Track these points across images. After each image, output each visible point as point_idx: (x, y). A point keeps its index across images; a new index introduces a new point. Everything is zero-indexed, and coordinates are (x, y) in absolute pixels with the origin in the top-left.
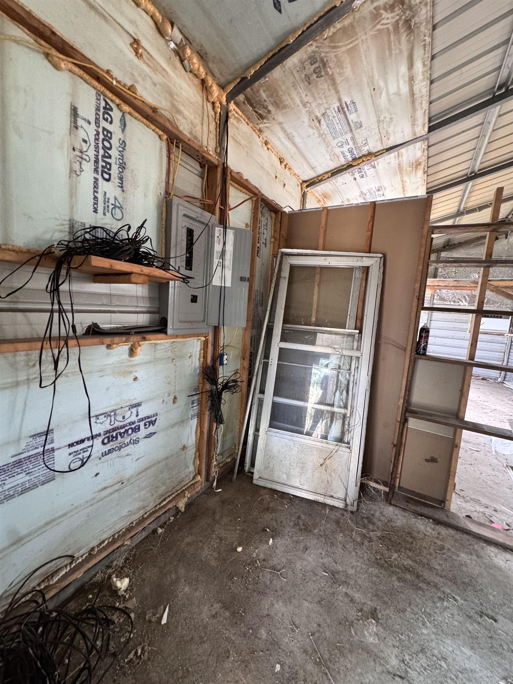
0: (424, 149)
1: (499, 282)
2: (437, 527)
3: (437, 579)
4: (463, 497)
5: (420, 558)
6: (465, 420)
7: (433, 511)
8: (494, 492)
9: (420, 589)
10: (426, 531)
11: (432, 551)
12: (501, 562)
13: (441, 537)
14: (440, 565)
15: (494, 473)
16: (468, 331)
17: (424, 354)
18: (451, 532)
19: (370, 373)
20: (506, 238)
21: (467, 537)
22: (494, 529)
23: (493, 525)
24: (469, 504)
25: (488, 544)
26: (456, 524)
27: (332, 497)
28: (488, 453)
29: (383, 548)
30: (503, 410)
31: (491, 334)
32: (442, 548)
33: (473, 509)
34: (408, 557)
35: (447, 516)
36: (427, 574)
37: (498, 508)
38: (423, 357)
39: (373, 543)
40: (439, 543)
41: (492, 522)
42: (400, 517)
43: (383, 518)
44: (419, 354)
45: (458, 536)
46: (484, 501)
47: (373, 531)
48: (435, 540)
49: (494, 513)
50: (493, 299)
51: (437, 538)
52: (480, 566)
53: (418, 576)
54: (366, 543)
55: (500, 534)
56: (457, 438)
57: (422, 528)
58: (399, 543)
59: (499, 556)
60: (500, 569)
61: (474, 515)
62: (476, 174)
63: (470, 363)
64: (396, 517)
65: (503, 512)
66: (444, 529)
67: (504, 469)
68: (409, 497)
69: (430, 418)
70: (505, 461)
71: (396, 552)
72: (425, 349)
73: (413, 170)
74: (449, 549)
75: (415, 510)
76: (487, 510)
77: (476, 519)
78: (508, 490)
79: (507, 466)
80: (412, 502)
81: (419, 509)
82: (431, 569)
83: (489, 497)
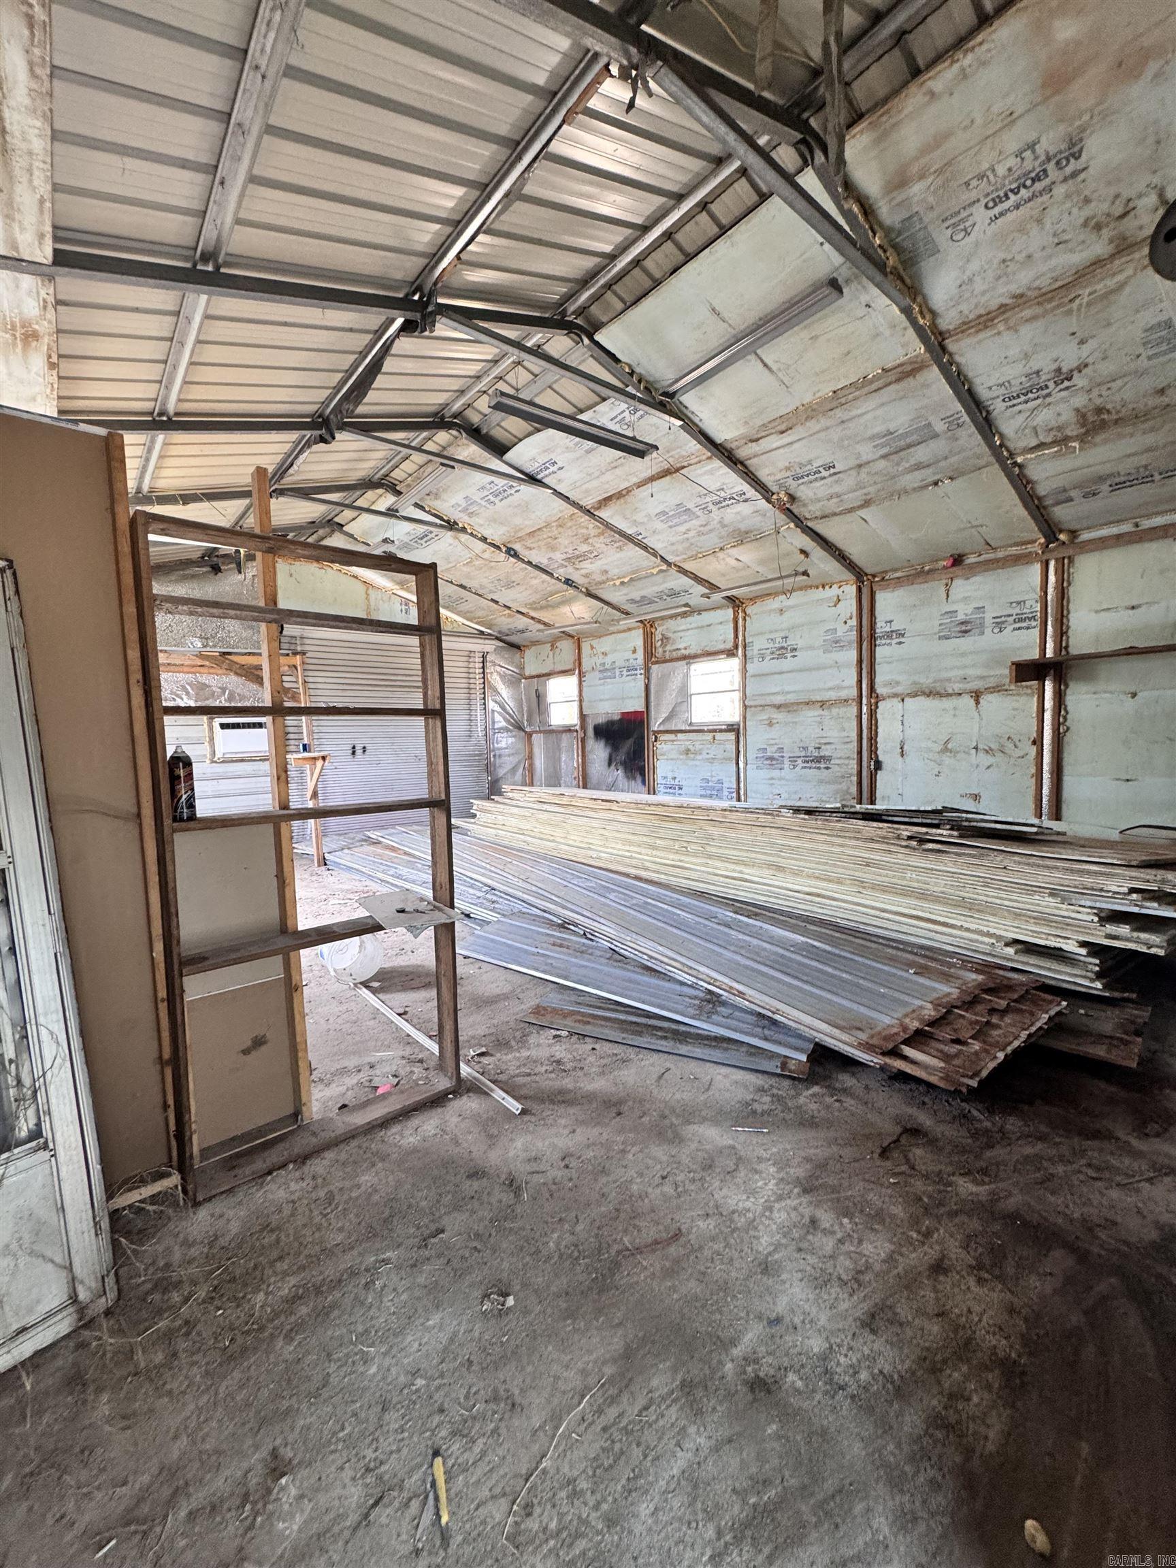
0: (45, 301)
1: (246, 658)
2: (306, 1169)
3: (347, 1261)
4: (321, 1080)
5: (306, 1252)
6: (300, 928)
7: (287, 1145)
8: (358, 1038)
9: (334, 1306)
10: (292, 1193)
11: (317, 1219)
12: (411, 1139)
13: (320, 1181)
14: (341, 1230)
15: (344, 1008)
16: (208, 761)
17: (192, 817)
18: (330, 1155)
19: (55, 906)
20: (240, 572)
21: (354, 1143)
22: (384, 1097)
23: (380, 1092)
24: (333, 1085)
25: (386, 1128)
26: (333, 1135)
27: (23, 1330)
28: (321, 980)
29: (229, 1312)
30: (310, 895)
31: (251, 760)
32: (330, 1198)
33: (343, 1089)
34: (285, 1274)
35: (314, 1134)
36: (330, 1270)
37: (372, 1060)
38: (192, 824)
39: (198, 1327)
40: (322, 1193)
41: (376, 1088)
42: (231, 1213)
43: (194, 1252)
44: (182, 820)
45: (343, 1153)
46: (351, 1063)
47: (186, 1300)
48: (314, 1196)
49: (372, 1072)
50: (238, 691)
51: (315, 1187)
52: (392, 1172)
53: (318, 1291)
54: (182, 1345)
55: (392, 1099)
56: (294, 973)
57: (281, 1194)
58: (255, 1267)
59: (407, 1133)
60: (415, 1150)
61: (349, 1098)
62: (170, 419)
63: (283, 816)
64: (222, 1222)
65: (380, 1062)
66: (317, 1161)
67: (353, 993)
68: (231, 1157)
69: (238, 955)
70: (350, 979)
71: (257, 1290)
72: (191, 805)
73: (14, 345)
74: (341, 1189)
75: (253, 1173)
76: (361, 1075)
77: (354, 1102)
78: (372, 1022)
79: (355, 985)
80: (242, 1161)
81: (260, 1165)
82: (329, 1253)
83: (354, 1053)
